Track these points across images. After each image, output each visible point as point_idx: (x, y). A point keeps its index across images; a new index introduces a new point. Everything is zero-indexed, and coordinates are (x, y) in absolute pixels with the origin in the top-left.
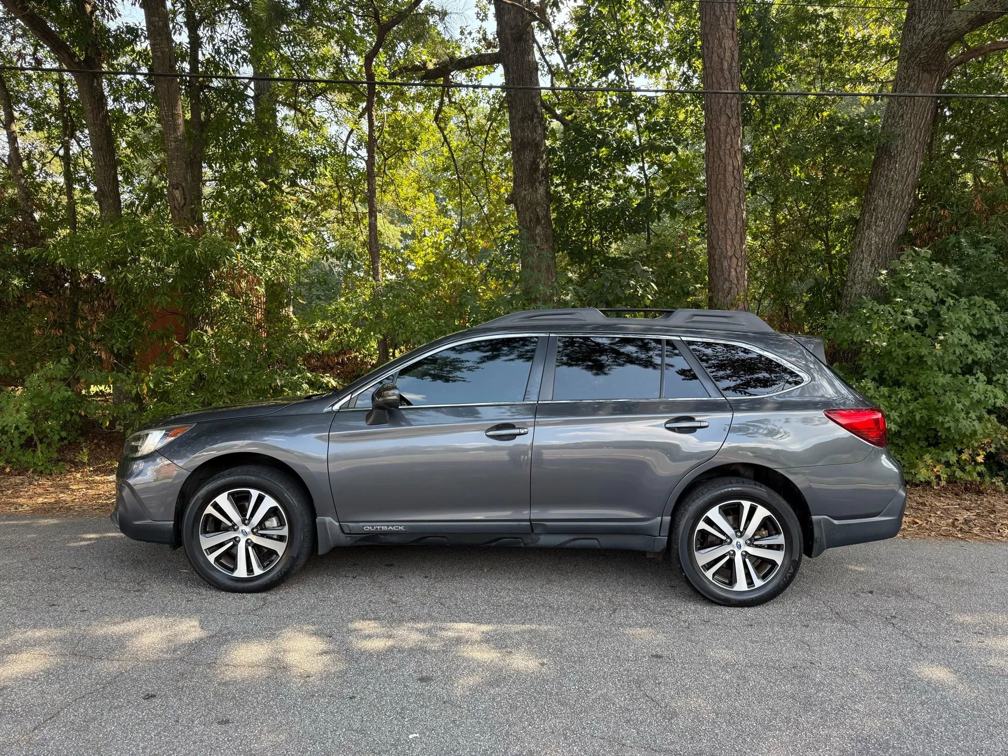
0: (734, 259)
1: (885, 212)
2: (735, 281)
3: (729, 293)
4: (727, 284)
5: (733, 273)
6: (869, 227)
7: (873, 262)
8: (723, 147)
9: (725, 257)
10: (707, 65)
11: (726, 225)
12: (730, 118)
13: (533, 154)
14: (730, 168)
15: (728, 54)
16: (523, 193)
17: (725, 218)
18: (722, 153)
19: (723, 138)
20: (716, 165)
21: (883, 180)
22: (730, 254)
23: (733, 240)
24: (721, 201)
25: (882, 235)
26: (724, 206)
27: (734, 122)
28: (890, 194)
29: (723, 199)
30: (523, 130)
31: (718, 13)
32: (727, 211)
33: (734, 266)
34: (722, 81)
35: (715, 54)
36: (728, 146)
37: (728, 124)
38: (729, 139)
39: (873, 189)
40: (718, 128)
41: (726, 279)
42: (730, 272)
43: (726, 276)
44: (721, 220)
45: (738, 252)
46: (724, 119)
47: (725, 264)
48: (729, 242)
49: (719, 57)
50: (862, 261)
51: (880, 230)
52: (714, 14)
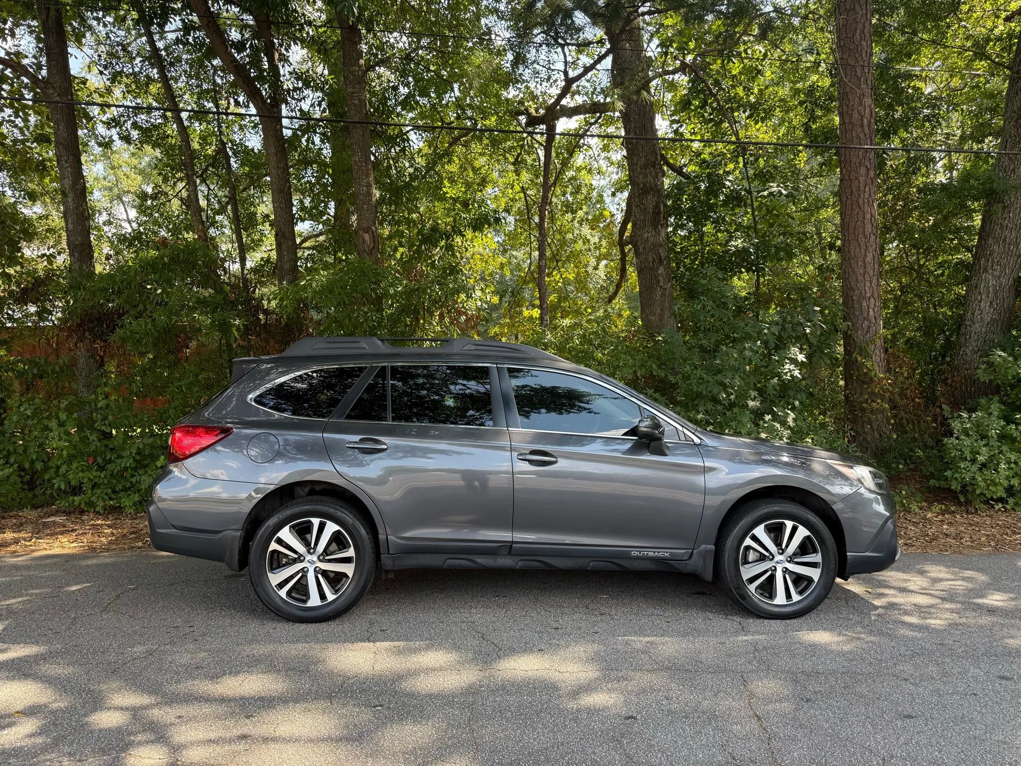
0: (872, 300)
1: (1001, 257)
2: (873, 321)
3: (868, 331)
4: (866, 322)
5: (871, 313)
6: (985, 270)
7: (991, 303)
8: (862, 196)
9: (864, 298)
10: (846, 121)
11: (865, 267)
12: (868, 170)
13: (655, 198)
14: (868, 216)
15: (867, 111)
16: (646, 235)
17: (864, 261)
18: (861, 202)
19: (862, 188)
20: (855, 212)
21: (997, 228)
22: (868, 295)
23: (871, 282)
24: (859, 246)
25: (999, 278)
26: (863, 251)
27: (872, 173)
28: (1005, 240)
29: (862, 244)
30: (646, 176)
31: (859, 74)
32: (865, 255)
33: (872, 306)
34: (862, 135)
35: (856, 111)
36: (867, 195)
37: (867, 175)
38: (867, 189)
39: (988, 236)
40: (857, 178)
41: (865, 318)
42: (869, 312)
43: (865, 315)
44: (860, 263)
45: (876, 293)
46: (863, 171)
47: (864, 304)
48: (868, 284)
49: (859, 114)
50: (980, 302)
51: (997, 273)
52: (855, 75)
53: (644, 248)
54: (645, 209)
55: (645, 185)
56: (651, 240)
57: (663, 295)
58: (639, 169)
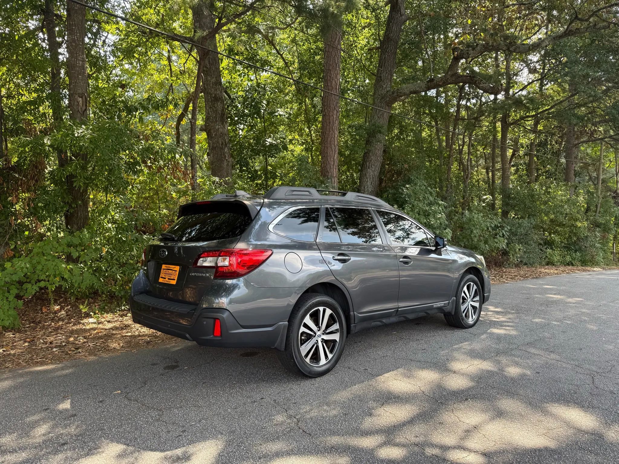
8: (334, 125)
10: (329, 85)
13: (222, 105)
18: (334, 128)
20: (331, 133)
30: (216, 90)
36: (336, 125)
40: (332, 116)
48: (335, 170)
53: (216, 135)
54: (216, 111)
55: (215, 95)
56: (221, 130)
57: (228, 165)
58: (211, 85)
